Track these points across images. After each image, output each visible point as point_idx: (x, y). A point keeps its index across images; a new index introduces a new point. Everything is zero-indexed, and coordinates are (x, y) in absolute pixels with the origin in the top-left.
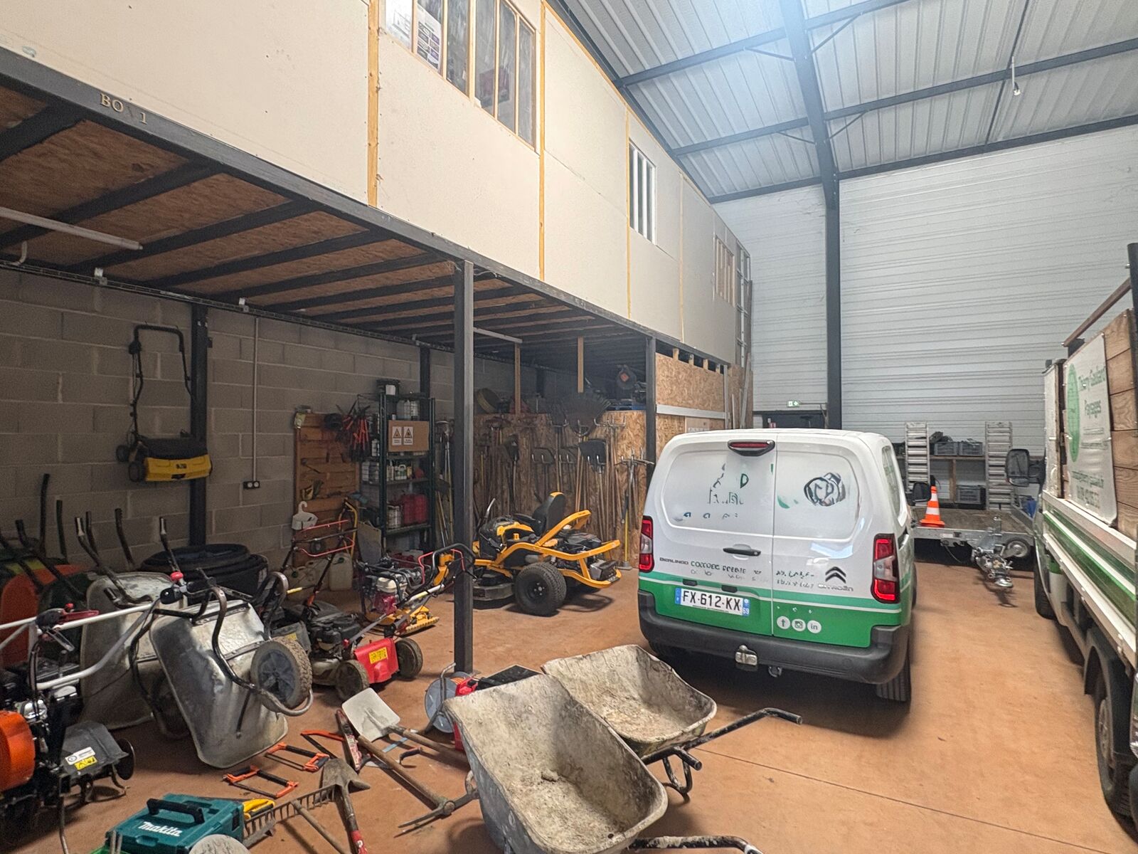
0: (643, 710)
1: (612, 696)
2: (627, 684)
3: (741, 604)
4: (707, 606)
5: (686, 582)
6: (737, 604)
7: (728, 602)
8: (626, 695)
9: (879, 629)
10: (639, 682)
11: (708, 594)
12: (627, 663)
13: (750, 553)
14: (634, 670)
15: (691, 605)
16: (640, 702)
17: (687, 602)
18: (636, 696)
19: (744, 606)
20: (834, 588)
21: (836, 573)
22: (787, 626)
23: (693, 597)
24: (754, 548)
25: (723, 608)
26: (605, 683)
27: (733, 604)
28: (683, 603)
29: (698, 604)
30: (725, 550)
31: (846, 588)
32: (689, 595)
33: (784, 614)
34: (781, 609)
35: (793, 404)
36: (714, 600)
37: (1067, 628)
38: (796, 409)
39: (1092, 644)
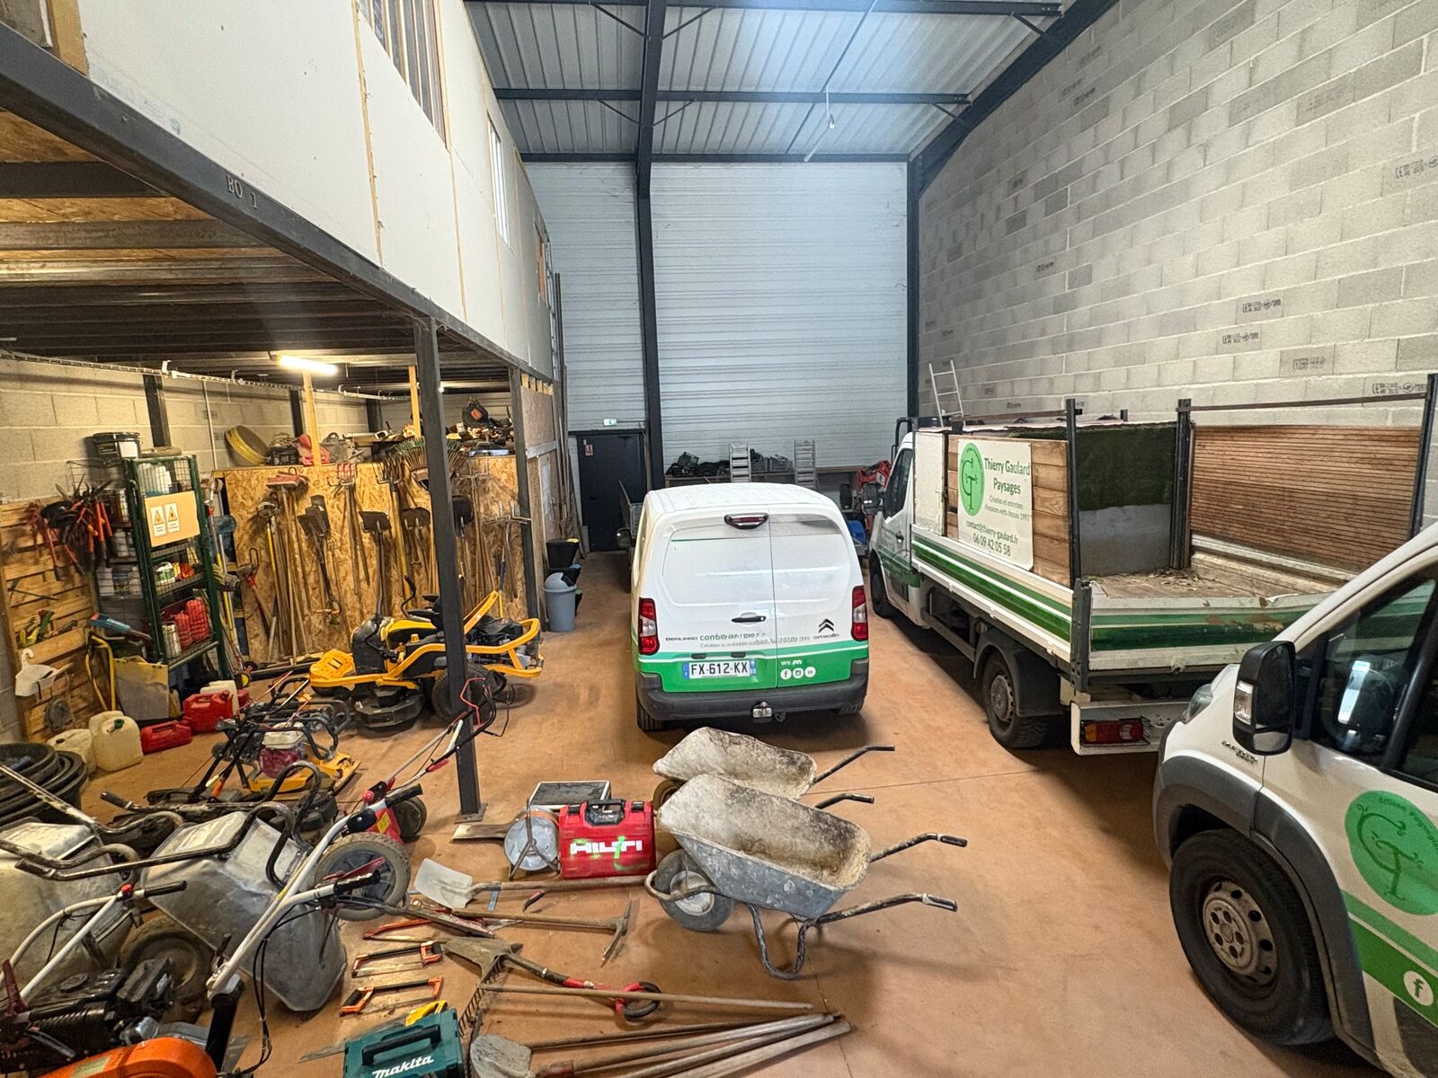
3: (748, 667)
4: (717, 674)
5: (695, 656)
6: (744, 667)
7: (736, 667)
9: (859, 663)
11: (716, 664)
13: (758, 619)
15: (701, 676)
17: (696, 675)
19: (751, 667)
20: (826, 638)
21: (828, 624)
22: (789, 676)
23: (702, 669)
24: (759, 613)
25: (732, 673)
27: (740, 667)
28: (691, 677)
29: (707, 674)
30: (734, 620)
31: (833, 635)
32: (698, 668)
33: (787, 667)
34: (783, 663)
35: (609, 423)
36: (723, 667)
37: (932, 629)
38: (614, 428)
39: (989, 643)
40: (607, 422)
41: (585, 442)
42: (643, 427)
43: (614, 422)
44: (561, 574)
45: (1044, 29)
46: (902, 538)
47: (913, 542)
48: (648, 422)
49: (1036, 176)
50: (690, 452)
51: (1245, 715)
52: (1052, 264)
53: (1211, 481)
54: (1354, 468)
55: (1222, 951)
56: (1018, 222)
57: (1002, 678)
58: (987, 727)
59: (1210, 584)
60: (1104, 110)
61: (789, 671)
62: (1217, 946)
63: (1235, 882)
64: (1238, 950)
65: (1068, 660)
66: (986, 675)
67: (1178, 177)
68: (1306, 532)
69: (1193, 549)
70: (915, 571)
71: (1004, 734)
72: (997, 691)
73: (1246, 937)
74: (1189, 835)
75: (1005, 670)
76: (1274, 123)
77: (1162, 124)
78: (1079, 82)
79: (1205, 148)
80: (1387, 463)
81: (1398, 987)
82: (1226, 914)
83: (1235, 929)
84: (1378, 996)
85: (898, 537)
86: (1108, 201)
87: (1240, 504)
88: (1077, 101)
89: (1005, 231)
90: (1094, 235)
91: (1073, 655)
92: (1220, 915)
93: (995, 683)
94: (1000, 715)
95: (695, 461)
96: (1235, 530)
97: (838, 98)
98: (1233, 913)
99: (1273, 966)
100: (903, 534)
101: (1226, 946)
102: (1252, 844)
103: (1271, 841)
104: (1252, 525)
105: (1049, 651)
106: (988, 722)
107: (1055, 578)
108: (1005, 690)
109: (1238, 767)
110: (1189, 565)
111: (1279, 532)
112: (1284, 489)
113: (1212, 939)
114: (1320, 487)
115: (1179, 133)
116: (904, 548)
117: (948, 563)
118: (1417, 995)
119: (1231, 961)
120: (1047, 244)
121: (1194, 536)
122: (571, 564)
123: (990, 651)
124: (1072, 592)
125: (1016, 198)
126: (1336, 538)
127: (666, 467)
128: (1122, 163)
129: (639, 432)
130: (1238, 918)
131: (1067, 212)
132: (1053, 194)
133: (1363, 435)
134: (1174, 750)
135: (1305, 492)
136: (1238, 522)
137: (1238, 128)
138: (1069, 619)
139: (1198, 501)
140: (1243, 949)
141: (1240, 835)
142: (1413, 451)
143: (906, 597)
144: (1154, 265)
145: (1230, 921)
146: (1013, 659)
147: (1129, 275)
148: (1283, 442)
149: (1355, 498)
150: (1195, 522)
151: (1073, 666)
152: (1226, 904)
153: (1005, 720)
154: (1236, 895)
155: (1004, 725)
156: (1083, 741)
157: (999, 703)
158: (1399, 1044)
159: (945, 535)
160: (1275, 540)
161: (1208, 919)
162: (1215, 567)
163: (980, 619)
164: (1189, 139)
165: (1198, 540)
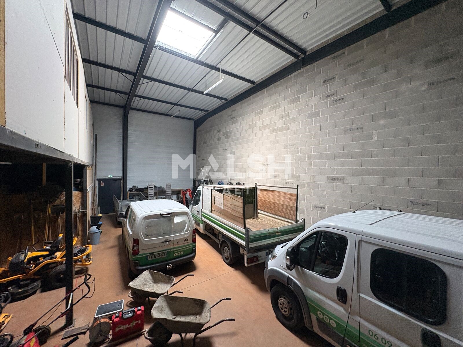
0: (154, 285)
1: (146, 285)
2: (149, 280)
4: (156, 258)
5: (150, 254)
6: (164, 254)
7: (162, 255)
8: (149, 283)
9: (194, 248)
10: (151, 278)
11: (156, 255)
12: (147, 275)
14: (150, 276)
15: (152, 259)
16: (152, 283)
18: (151, 282)
19: (166, 254)
20: (186, 243)
21: (186, 240)
25: (161, 257)
26: (143, 283)
28: (149, 259)
29: (154, 258)
31: (188, 242)
32: (151, 257)
33: (176, 253)
34: (175, 252)
35: (110, 177)
36: (158, 256)
37: (206, 234)
38: (111, 178)
39: (223, 240)
40: (109, 176)
41: (101, 182)
42: (121, 178)
43: (111, 176)
44: (96, 226)
45: (224, 103)
46: (198, 212)
47: (202, 213)
48: (123, 177)
49: (223, 131)
50: (136, 185)
51: (288, 263)
52: (227, 149)
53: (262, 200)
54: (287, 200)
55: (282, 311)
56: (219, 139)
57: (227, 248)
58: (222, 259)
59: (262, 221)
60: (236, 122)
61: (176, 254)
62: (282, 310)
63: (285, 296)
64: (286, 311)
65: (244, 246)
66: (222, 247)
67: (251, 138)
68: (279, 211)
69: (258, 213)
70: (202, 220)
71: (227, 261)
72: (225, 251)
73: (287, 308)
74: (273, 286)
75: (227, 246)
76: (267, 132)
77: (248, 127)
78: (232, 115)
79: (256, 133)
80: (291, 199)
81: (317, 315)
82: (283, 303)
83: (285, 306)
84: (314, 317)
85: (197, 211)
86: (238, 139)
87: (267, 204)
88: (231, 118)
89: (216, 140)
90: (235, 145)
91: (246, 244)
92: (282, 303)
93: (225, 249)
94: (226, 257)
95: (137, 187)
96: (266, 210)
97: (180, 105)
98: (285, 303)
99: (292, 313)
100: (199, 211)
101: (283, 310)
102: (287, 287)
103: (291, 286)
104: (270, 209)
105: (240, 243)
106: (223, 258)
107: (240, 226)
108: (227, 251)
109: (284, 271)
110: (258, 216)
111: (274, 211)
112: (275, 203)
113: (280, 309)
114: (281, 203)
115: (251, 130)
116: (199, 214)
117: (212, 220)
118: (320, 316)
119: (285, 313)
120: (226, 145)
121: (259, 210)
122: (99, 222)
123: (223, 242)
124: (245, 230)
125: (219, 134)
126: (284, 213)
127: (128, 189)
128: (240, 133)
129: (120, 179)
130: (286, 304)
131: (230, 139)
132: (227, 135)
133: (287, 194)
134: (270, 267)
135: (279, 204)
136: (267, 208)
137: (261, 131)
138: (244, 236)
139: (259, 204)
140: (287, 311)
141: (285, 286)
142: (296, 198)
143: (199, 226)
144: (247, 153)
145: (284, 304)
146: (230, 244)
147: (242, 154)
148: (274, 193)
149: (287, 205)
150: (259, 208)
151: (245, 247)
152: (283, 301)
153: (228, 258)
154: (284, 298)
155: (227, 259)
156: (247, 263)
157: (226, 254)
158: (318, 327)
159: (211, 213)
160: (274, 212)
161: (279, 304)
162: (263, 217)
163: (219, 233)
164: (253, 132)
165: (259, 211)
